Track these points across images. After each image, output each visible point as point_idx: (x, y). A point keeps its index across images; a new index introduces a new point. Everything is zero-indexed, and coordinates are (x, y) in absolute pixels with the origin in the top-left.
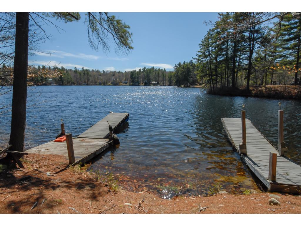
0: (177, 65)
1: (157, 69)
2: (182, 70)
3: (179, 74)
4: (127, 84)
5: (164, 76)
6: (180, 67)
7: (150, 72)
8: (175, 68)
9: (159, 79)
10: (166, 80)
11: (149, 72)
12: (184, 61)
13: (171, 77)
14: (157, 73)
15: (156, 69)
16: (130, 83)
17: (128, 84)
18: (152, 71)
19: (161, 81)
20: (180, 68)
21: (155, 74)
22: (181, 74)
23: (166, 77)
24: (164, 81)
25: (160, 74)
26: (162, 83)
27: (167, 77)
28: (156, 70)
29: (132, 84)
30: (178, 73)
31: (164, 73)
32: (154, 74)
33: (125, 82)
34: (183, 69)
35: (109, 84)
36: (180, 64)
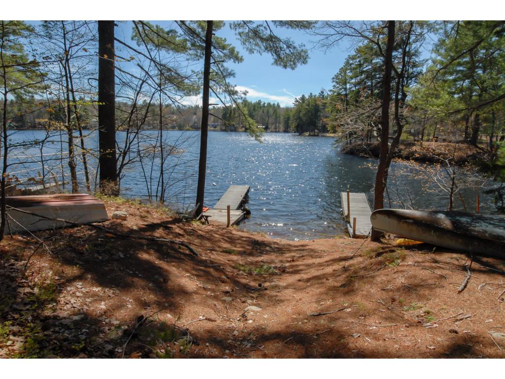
0: (298, 99)
1: (266, 105)
2: (306, 109)
3: (301, 115)
4: (216, 129)
5: (278, 115)
6: (303, 102)
7: (254, 110)
8: (295, 105)
9: (268, 120)
10: (279, 123)
11: (252, 108)
12: (311, 94)
13: (288, 119)
14: (265, 111)
15: (264, 103)
16: (222, 127)
17: (218, 128)
18: (258, 107)
19: (272, 124)
20: (304, 105)
21: (263, 112)
22: (306, 114)
23: (279, 117)
24: (277, 125)
25: (271, 111)
26: (273, 127)
27: (282, 118)
28: (264, 106)
29: (224, 128)
30: (299, 113)
31: (278, 110)
32: (261, 112)
33: (213, 126)
34: (307, 107)
35: (188, 127)
36: (303, 98)
